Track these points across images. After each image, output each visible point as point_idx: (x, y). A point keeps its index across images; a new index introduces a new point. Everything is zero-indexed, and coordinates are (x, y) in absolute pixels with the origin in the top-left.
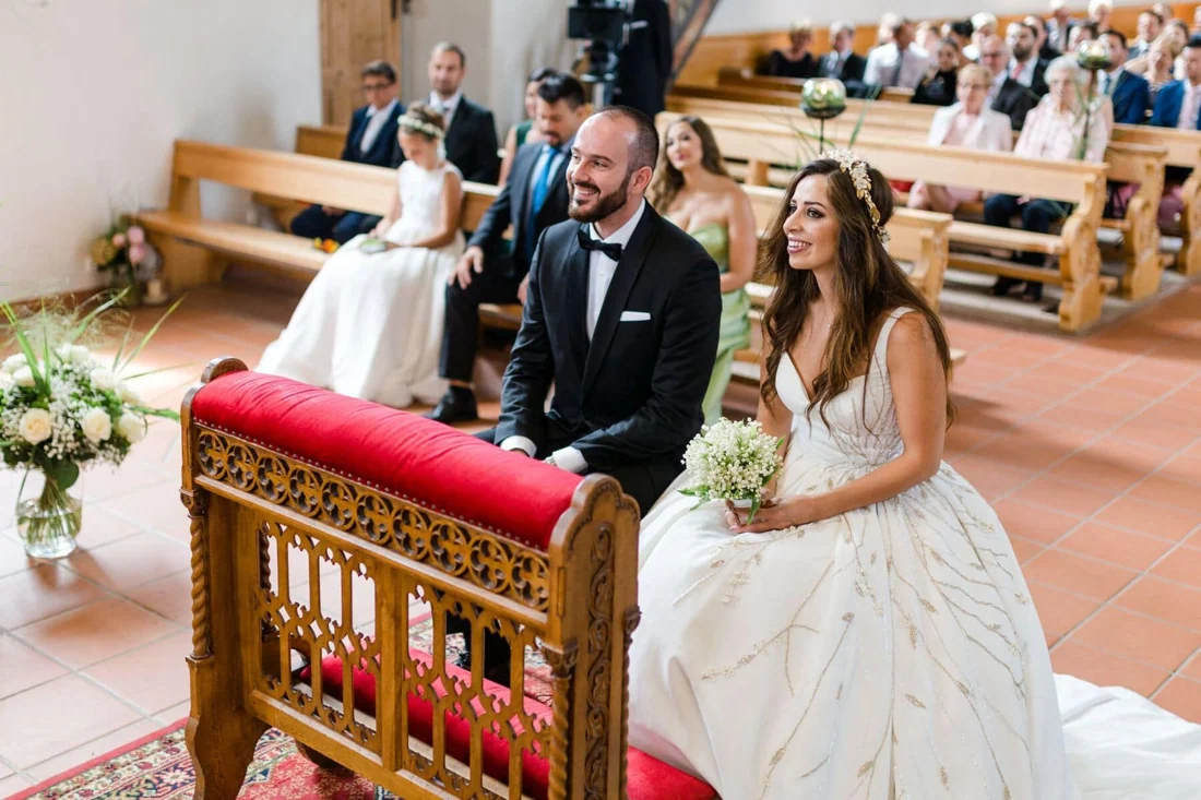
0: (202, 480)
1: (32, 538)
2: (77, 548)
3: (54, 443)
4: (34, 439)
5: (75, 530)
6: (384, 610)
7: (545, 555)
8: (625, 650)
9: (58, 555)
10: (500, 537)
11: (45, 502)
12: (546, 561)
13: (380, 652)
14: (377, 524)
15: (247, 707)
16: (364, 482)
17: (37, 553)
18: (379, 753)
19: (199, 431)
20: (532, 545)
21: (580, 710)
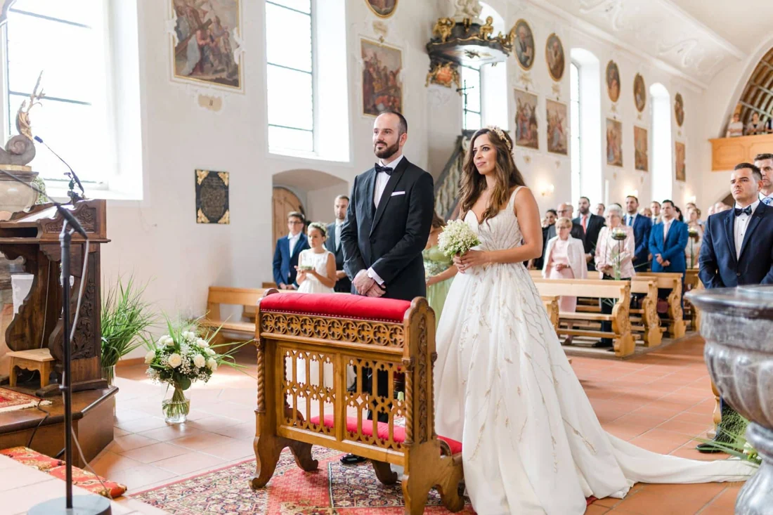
0: (263, 334)
1: (170, 413)
2: (186, 420)
3: (182, 367)
4: (174, 366)
5: (186, 411)
6: (337, 374)
7: (402, 324)
8: (432, 369)
9: (179, 422)
10: (384, 322)
11: (174, 399)
12: (402, 327)
13: (335, 393)
14: (335, 333)
15: (278, 434)
16: (331, 316)
17: (170, 421)
18: (334, 436)
19: (262, 315)
20: (397, 322)
21: (416, 388)
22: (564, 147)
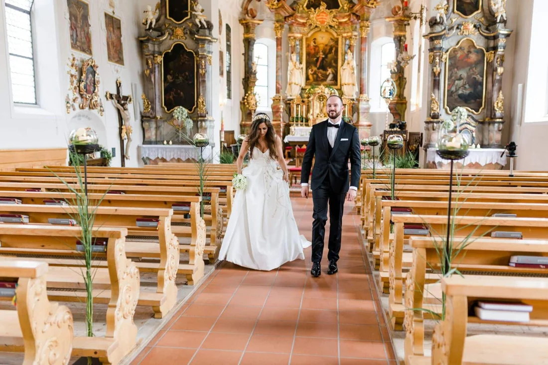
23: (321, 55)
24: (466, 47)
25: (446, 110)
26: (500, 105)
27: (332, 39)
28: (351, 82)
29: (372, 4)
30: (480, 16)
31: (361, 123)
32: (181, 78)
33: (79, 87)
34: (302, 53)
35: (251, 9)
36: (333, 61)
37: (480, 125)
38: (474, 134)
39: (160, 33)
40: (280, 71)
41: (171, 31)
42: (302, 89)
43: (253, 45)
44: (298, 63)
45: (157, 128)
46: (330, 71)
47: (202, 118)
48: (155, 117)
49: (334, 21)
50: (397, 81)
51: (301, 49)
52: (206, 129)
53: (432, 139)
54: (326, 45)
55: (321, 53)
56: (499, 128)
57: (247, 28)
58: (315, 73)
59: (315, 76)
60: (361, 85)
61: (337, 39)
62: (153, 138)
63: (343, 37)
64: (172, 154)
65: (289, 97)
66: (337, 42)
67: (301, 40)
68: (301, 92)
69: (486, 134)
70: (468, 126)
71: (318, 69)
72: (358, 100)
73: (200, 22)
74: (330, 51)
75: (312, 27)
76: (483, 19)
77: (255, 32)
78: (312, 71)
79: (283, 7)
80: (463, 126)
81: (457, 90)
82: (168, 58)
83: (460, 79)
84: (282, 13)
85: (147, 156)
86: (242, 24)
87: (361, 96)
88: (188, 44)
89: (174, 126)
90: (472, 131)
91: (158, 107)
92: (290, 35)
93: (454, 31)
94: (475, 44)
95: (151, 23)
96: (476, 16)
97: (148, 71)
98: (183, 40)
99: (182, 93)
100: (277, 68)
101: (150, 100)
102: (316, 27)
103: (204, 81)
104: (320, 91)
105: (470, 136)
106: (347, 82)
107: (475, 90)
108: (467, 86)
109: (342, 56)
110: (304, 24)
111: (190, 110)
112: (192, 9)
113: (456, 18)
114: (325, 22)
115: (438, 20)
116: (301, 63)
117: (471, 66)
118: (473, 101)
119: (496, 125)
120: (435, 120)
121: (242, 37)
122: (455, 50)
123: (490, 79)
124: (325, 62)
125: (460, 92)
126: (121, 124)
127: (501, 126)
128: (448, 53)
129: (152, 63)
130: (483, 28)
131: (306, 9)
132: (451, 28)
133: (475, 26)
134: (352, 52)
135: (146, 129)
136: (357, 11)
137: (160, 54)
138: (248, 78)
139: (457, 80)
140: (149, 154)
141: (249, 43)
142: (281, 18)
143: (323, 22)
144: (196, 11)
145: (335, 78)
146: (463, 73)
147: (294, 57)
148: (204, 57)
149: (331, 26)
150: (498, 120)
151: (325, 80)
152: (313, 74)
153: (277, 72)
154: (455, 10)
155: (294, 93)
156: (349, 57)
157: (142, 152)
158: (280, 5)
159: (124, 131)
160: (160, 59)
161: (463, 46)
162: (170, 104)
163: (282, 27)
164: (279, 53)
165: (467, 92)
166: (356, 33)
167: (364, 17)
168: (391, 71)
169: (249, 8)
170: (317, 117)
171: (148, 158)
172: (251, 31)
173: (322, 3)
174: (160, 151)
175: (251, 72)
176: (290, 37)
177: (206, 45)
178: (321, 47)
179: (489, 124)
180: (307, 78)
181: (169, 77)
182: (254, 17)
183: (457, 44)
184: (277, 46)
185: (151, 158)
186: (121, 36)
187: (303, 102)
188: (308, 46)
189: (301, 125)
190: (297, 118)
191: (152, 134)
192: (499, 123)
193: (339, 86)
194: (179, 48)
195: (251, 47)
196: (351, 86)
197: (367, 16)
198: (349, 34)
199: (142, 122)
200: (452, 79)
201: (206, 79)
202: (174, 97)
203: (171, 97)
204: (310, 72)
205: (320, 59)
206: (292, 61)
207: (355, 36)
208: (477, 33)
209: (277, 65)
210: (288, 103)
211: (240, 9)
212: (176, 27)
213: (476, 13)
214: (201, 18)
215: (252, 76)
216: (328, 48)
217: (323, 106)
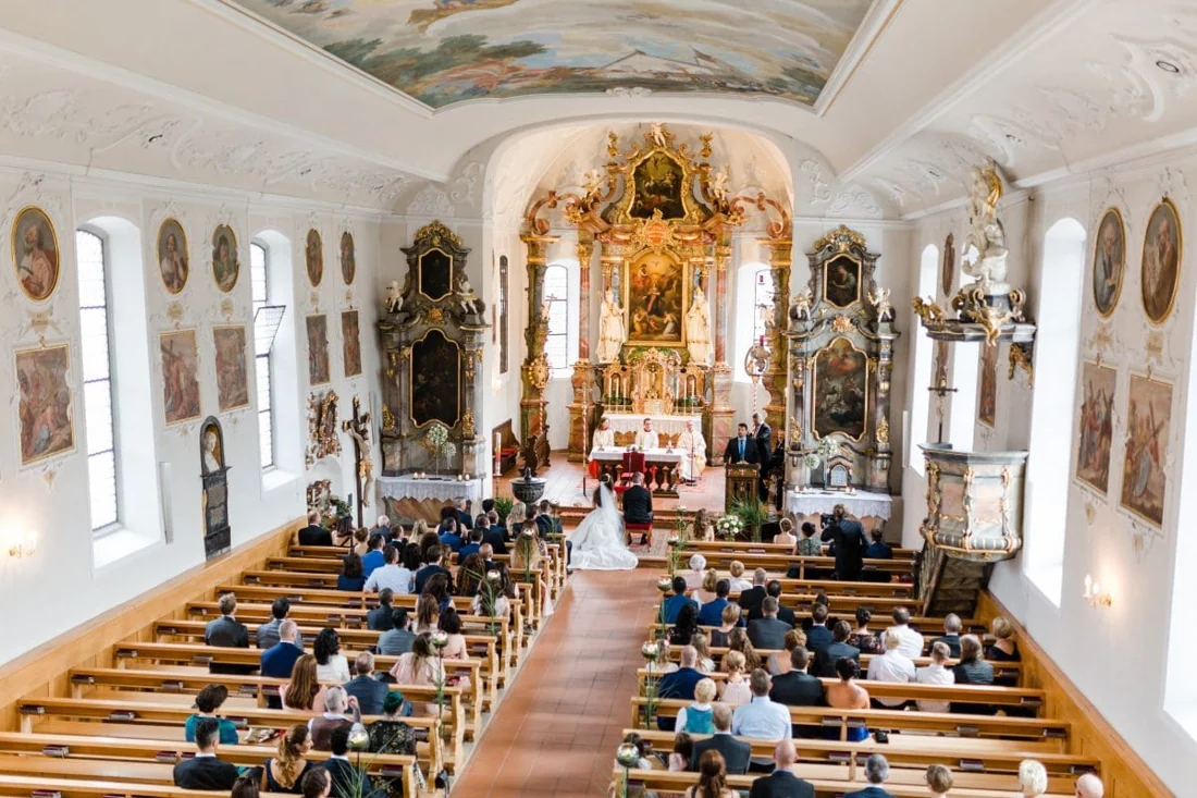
22: (1156, 503)
23: (654, 292)
24: (840, 347)
25: (814, 434)
26: (883, 434)
27: (672, 267)
28: (702, 337)
29: (735, 220)
30: (859, 306)
31: (716, 409)
32: (437, 379)
33: (318, 431)
34: (623, 288)
35: (540, 221)
36: (673, 302)
37: (862, 457)
38: (851, 471)
39: (407, 314)
40: (585, 323)
41: (424, 314)
42: (624, 346)
43: (543, 274)
44: (616, 305)
45: (403, 450)
46: (668, 317)
47: (469, 441)
48: (400, 437)
49: (675, 239)
50: (775, 340)
51: (623, 281)
52: (474, 456)
53: (793, 477)
54: (663, 276)
55: (655, 289)
56: (882, 465)
57: (534, 248)
58: (644, 321)
59: (644, 325)
60: (717, 346)
61: (682, 266)
62: (397, 466)
63: (689, 263)
64: (426, 491)
65: (601, 362)
66: (680, 271)
67: (621, 266)
68: (622, 350)
69: (868, 472)
70: (844, 462)
71: (650, 314)
72: (713, 373)
73: (467, 305)
74: (669, 286)
75: (639, 248)
76: (863, 312)
77: (547, 255)
78: (639, 316)
79: (592, 220)
80: (835, 461)
81: (829, 408)
82: (419, 349)
83: (833, 392)
84: (591, 230)
85: (389, 494)
86: (526, 242)
87: (718, 364)
88: (449, 332)
89: (427, 447)
90: (847, 468)
91: (404, 422)
92: (603, 259)
93: (824, 327)
94: (853, 346)
95: (397, 303)
96: (853, 307)
97: (392, 372)
98: (442, 326)
99: (439, 401)
100: (580, 316)
101: (392, 412)
102: (646, 246)
103: (472, 388)
104: (650, 357)
105: (845, 474)
106: (695, 339)
107: (853, 408)
108: (842, 403)
109: (689, 293)
110: (626, 242)
111: (451, 426)
112: (456, 287)
113: (826, 309)
114: (660, 240)
115: (800, 316)
116: (621, 306)
117: (847, 375)
118: (851, 424)
119: (879, 461)
120: (796, 453)
121: (525, 262)
122: (825, 354)
123: (873, 395)
124: (660, 303)
125: (833, 411)
126: (358, 460)
127: (885, 463)
128: (815, 357)
129: (397, 359)
130: (862, 325)
131: (630, 217)
132: (819, 324)
133: (851, 321)
134: (705, 291)
135: (387, 453)
136: (710, 229)
137: (408, 345)
138: (534, 328)
139: (830, 394)
140: (392, 493)
141: (536, 273)
142: (588, 237)
143: (657, 240)
144: (462, 291)
145: (678, 329)
146: (837, 385)
147: (610, 296)
148: (472, 354)
149: (670, 247)
150: (880, 455)
151: (661, 332)
152: (641, 323)
153: (581, 323)
154: (825, 298)
155: (609, 353)
156: (699, 296)
157: (383, 490)
158: (587, 218)
159: (363, 469)
160: (408, 352)
161: (836, 347)
162: (421, 416)
163: (589, 251)
164: (585, 293)
165: (844, 411)
166: (709, 259)
167: (721, 239)
168: (766, 324)
169: (537, 218)
170: (647, 397)
171: (391, 498)
172: (540, 253)
173: (655, 210)
174: (408, 487)
175: (540, 321)
176: (603, 262)
177: (476, 337)
178: (655, 278)
179: (872, 458)
180: (632, 329)
181: (421, 377)
182: (544, 232)
183: (828, 345)
184: (581, 281)
185: (395, 497)
186: (358, 332)
187: (624, 369)
188: (633, 276)
189: (620, 409)
190: (614, 399)
191: (395, 461)
192: (882, 458)
193: (682, 344)
194: (435, 336)
195: (539, 278)
196: (702, 345)
197: (728, 237)
198: (701, 260)
199: (382, 443)
200: (822, 392)
201: (475, 385)
202: (427, 406)
203: (423, 405)
204: (636, 318)
205: (653, 298)
206: (607, 302)
207: (710, 263)
208: (855, 331)
209: (581, 311)
210: (599, 370)
211: (523, 220)
212: (431, 308)
213: (853, 303)
214: (468, 299)
215: (541, 326)
216: (666, 280)
217: (656, 379)
